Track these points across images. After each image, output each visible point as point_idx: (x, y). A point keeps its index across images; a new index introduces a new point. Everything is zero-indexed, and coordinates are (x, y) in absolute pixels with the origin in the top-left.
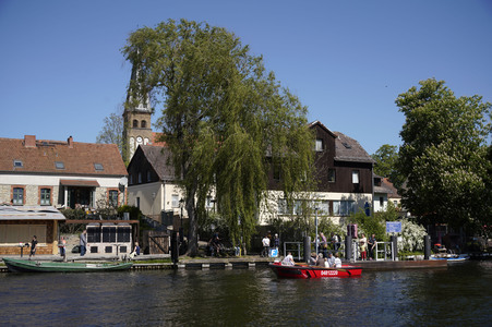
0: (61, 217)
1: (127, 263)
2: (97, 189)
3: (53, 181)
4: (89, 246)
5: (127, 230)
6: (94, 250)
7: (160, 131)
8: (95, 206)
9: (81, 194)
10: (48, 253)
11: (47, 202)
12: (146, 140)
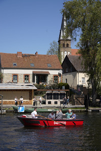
0: (35, 88)
1: (65, 109)
2: (49, 75)
3: (30, 72)
4: (47, 101)
5: (64, 94)
6: (50, 103)
7: (79, 48)
8: (48, 83)
9: (42, 78)
10: (30, 104)
11: (27, 81)
12: (69, 53)
